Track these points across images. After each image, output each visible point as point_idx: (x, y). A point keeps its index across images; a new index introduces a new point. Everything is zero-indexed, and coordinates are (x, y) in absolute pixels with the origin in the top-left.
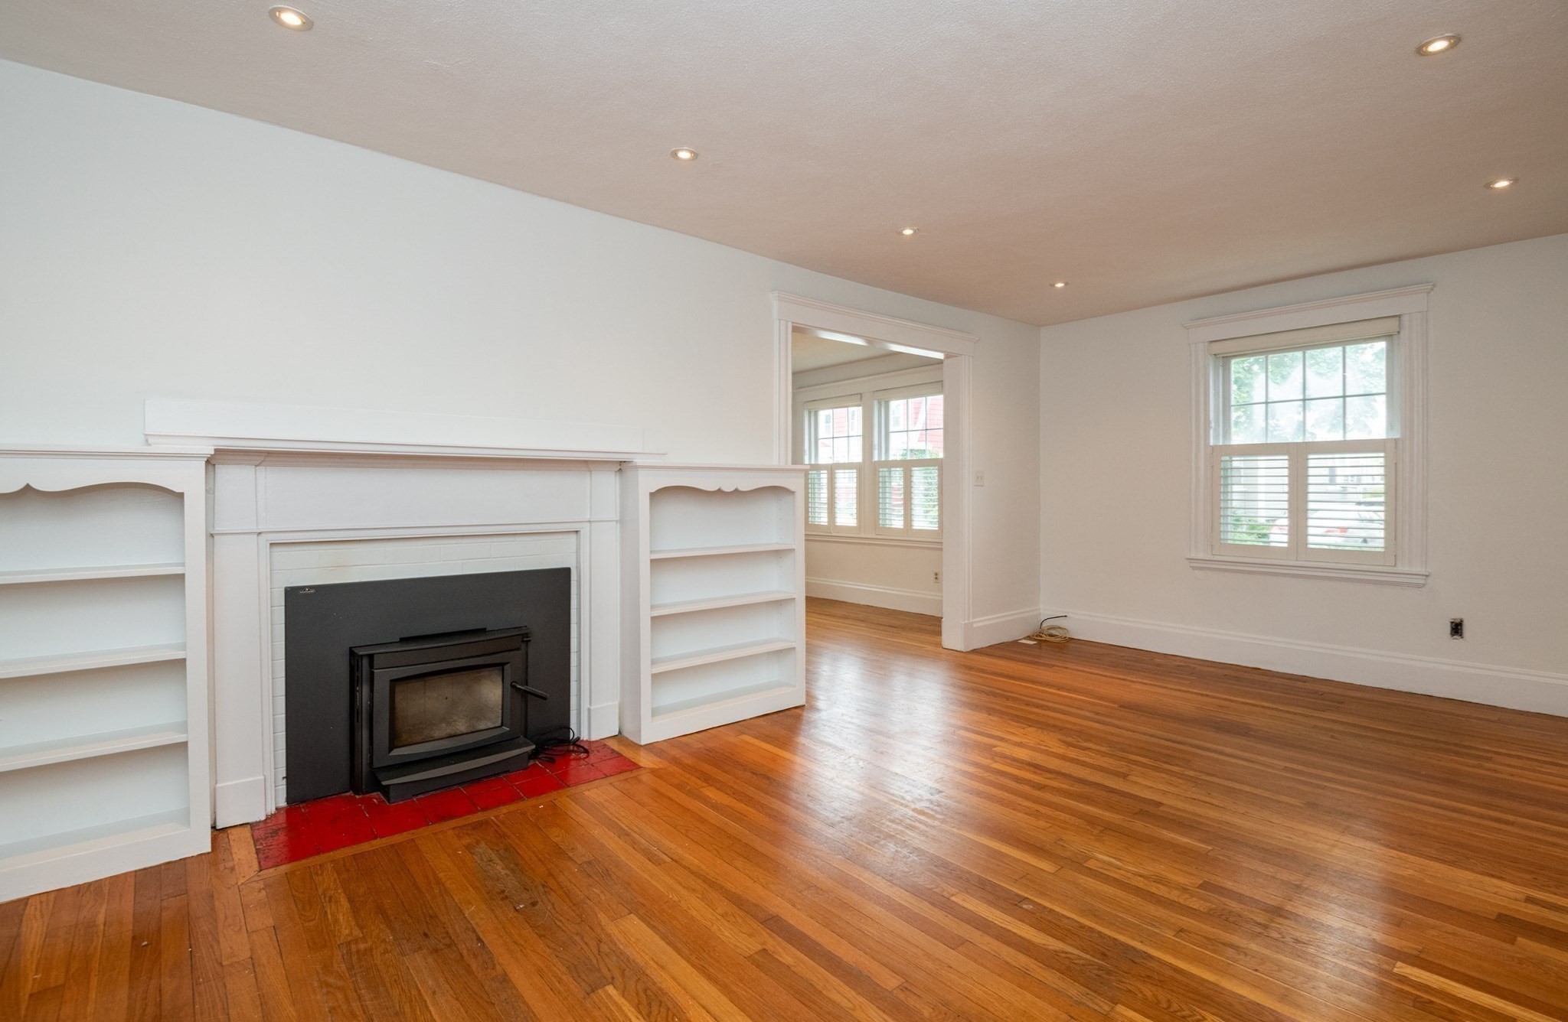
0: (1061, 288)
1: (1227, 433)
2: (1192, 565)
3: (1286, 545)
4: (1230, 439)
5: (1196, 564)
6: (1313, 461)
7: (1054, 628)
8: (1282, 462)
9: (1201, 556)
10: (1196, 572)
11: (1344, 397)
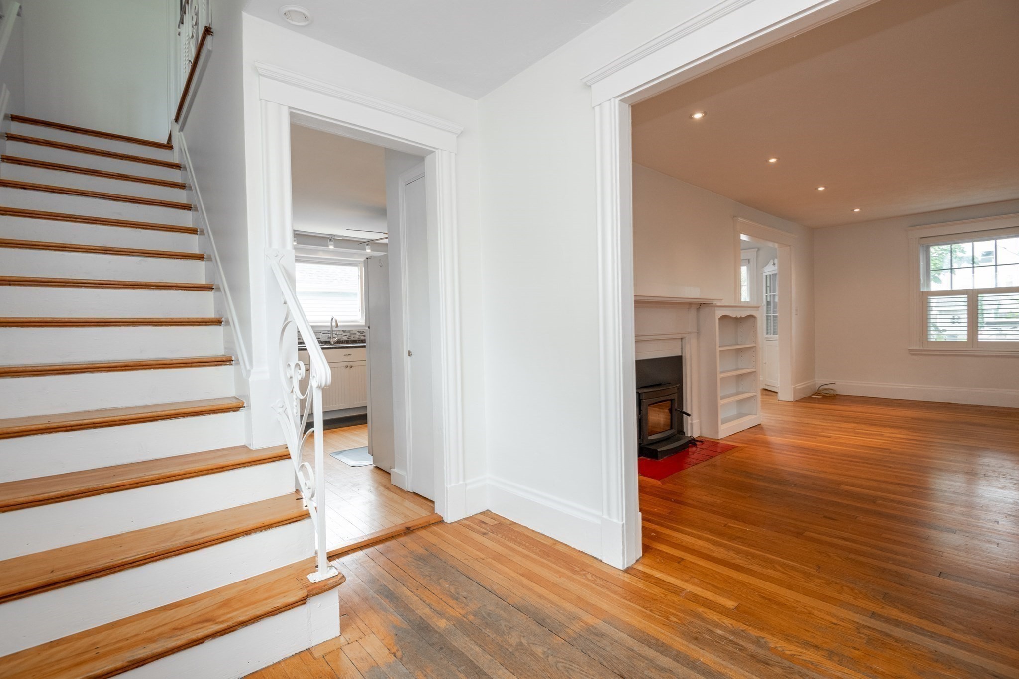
0: (857, 212)
1: (928, 285)
2: (911, 353)
3: (966, 340)
4: (930, 288)
5: (912, 352)
6: (981, 297)
7: (826, 390)
8: (964, 299)
9: (917, 348)
10: (913, 356)
11: (996, 265)
